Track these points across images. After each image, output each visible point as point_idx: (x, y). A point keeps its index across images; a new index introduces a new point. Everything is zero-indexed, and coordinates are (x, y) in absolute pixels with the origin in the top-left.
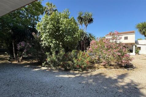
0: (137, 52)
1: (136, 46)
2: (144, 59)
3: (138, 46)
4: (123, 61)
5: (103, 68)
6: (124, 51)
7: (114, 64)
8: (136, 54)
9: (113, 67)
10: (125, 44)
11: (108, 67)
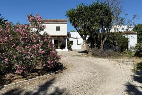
0: (69, 47)
1: (68, 40)
2: (75, 56)
3: (70, 39)
4: (49, 62)
5: (20, 78)
6: (49, 46)
7: (40, 68)
8: (69, 50)
9: (36, 74)
10: (57, 37)
11: (29, 75)
